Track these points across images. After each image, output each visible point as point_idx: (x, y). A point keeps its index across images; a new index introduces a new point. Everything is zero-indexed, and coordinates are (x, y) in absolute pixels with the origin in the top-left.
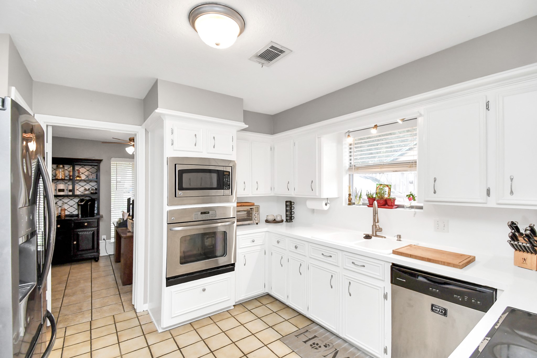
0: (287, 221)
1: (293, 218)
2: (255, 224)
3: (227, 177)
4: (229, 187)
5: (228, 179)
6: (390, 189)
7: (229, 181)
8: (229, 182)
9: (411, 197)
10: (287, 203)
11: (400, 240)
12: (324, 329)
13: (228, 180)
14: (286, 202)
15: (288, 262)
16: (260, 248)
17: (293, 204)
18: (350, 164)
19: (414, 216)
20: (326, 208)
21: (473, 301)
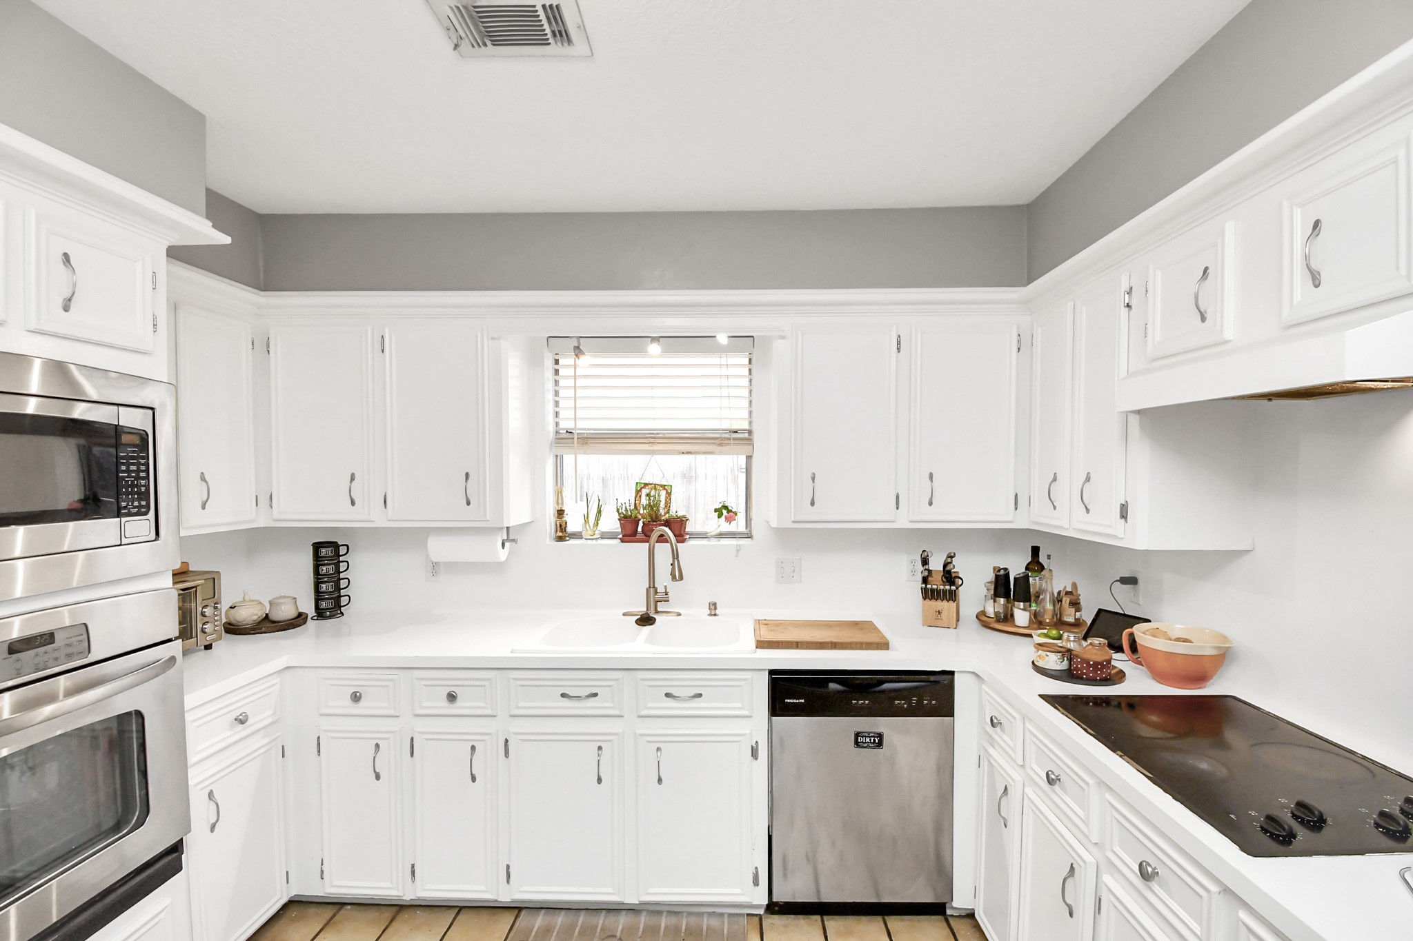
0: (320, 614)
1: (344, 601)
2: (201, 650)
3: (133, 458)
4: (143, 503)
5: (139, 464)
6: (669, 494)
7: (142, 474)
8: (143, 478)
9: (724, 511)
10: (323, 552)
11: (715, 615)
12: (563, 912)
13: (138, 471)
14: (317, 547)
15: (412, 754)
16: (266, 741)
17: (343, 550)
18: (555, 425)
19: (737, 556)
20: (503, 555)
21: (925, 702)
